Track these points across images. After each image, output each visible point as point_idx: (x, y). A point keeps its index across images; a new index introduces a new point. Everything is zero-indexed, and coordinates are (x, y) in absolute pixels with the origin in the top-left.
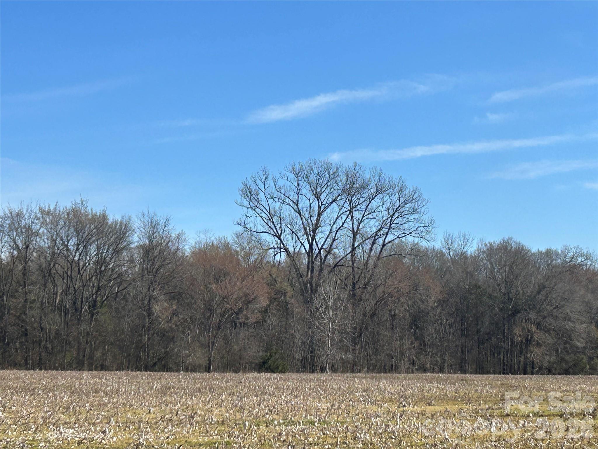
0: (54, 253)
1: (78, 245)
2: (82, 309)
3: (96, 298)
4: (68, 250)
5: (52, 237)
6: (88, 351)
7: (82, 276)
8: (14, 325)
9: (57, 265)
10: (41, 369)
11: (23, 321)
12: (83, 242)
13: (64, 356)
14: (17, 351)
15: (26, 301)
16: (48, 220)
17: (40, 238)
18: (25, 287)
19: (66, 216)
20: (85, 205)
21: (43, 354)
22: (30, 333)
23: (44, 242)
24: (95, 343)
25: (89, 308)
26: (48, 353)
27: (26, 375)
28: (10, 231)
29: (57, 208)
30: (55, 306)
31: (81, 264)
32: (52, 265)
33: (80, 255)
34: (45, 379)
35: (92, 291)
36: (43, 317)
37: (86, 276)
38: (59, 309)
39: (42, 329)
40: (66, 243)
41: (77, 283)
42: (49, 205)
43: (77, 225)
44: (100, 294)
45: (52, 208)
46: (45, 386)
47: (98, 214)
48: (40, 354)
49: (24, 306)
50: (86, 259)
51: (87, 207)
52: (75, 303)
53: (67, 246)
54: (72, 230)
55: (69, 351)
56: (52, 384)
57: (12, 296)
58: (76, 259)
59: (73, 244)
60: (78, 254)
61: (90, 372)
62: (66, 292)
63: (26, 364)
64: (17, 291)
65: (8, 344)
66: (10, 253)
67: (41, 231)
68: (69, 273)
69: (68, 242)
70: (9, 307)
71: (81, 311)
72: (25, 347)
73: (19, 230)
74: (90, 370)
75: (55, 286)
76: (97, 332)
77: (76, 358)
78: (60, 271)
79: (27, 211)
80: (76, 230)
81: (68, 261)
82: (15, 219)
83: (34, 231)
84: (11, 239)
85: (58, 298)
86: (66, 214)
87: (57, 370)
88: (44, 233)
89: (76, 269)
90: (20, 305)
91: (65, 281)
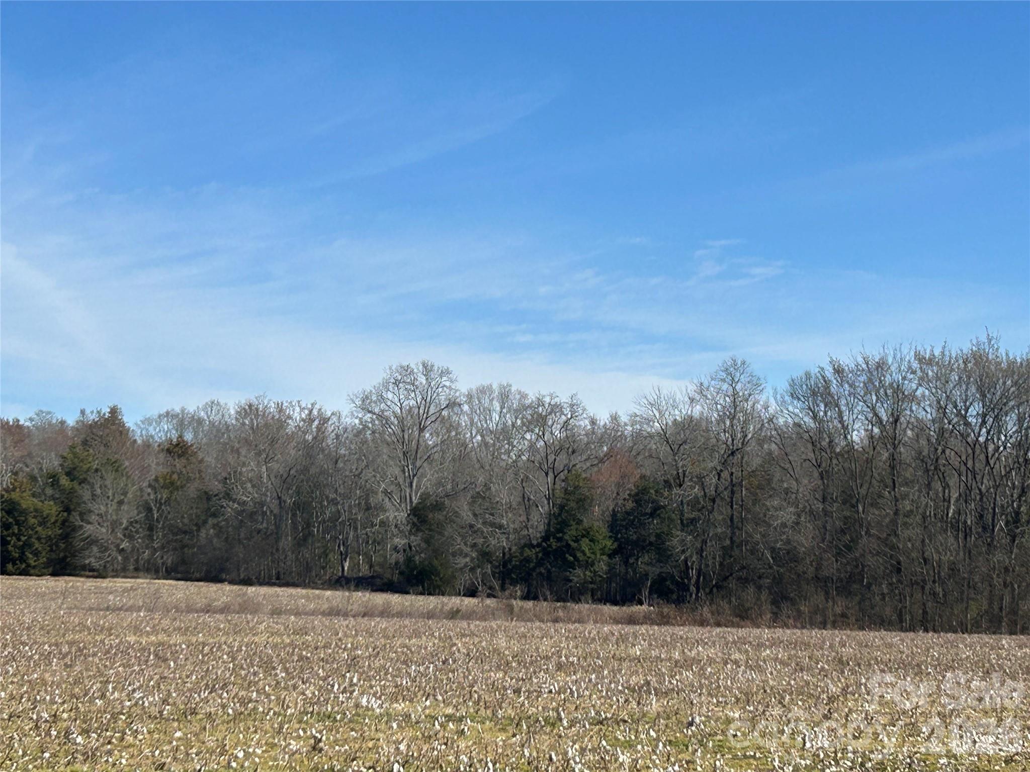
0: (942, 431)
1: (984, 416)
2: (994, 527)
3: (1019, 506)
4: (967, 424)
5: (939, 402)
6: (1007, 599)
7: (992, 469)
8: (878, 554)
9: (948, 451)
10: (926, 630)
11: (893, 547)
12: (993, 410)
13: (967, 608)
14: (883, 599)
15: (896, 513)
16: (930, 373)
17: (919, 404)
18: (894, 490)
19: (962, 366)
20: (996, 347)
21: (929, 604)
22: (906, 569)
23: (925, 412)
24: (1019, 587)
25: (1007, 524)
26: (937, 602)
27: (902, 640)
28: (866, 394)
29: (947, 353)
30: (946, 522)
31: (991, 448)
32: (939, 451)
33: (988, 433)
34: (936, 648)
35: (1012, 496)
36: (927, 541)
37: (1000, 468)
38: (955, 527)
39: (925, 560)
40: (963, 412)
41: (985, 481)
42: (933, 347)
43: (981, 380)
44: (1025, 501)
45: (937, 353)
46: (938, 659)
47: (1019, 360)
48: (924, 604)
49: (894, 522)
50: (999, 439)
51: (997, 349)
52: (981, 516)
53: (965, 417)
54: (973, 389)
55: (973, 599)
56: (949, 657)
57: (872, 505)
58: (982, 439)
59: (975, 413)
60: (984, 430)
61: (1014, 637)
62: (965, 497)
63: (901, 621)
64: (880, 496)
65: (869, 586)
66: (866, 430)
67: (919, 393)
68: (970, 464)
69: (967, 411)
70: (869, 523)
71: (993, 530)
72: (897, 591)
73: (882, 391)
74: (1012, 633)
75: (946, 486)
76: (1022, 566)
77: (986, 612)
78: (955, 461)
79: (894, 358)
80: (980, 389)
81: (967, 443)
82: (875, 373)
83: (906, 393)
84: (868, 407)
85: (952, 507)
86: (961, 362)
87: (955, 632)
88: (923, 396)
89: (982, 457)
90: (887, 520)
91: (964, 478)
